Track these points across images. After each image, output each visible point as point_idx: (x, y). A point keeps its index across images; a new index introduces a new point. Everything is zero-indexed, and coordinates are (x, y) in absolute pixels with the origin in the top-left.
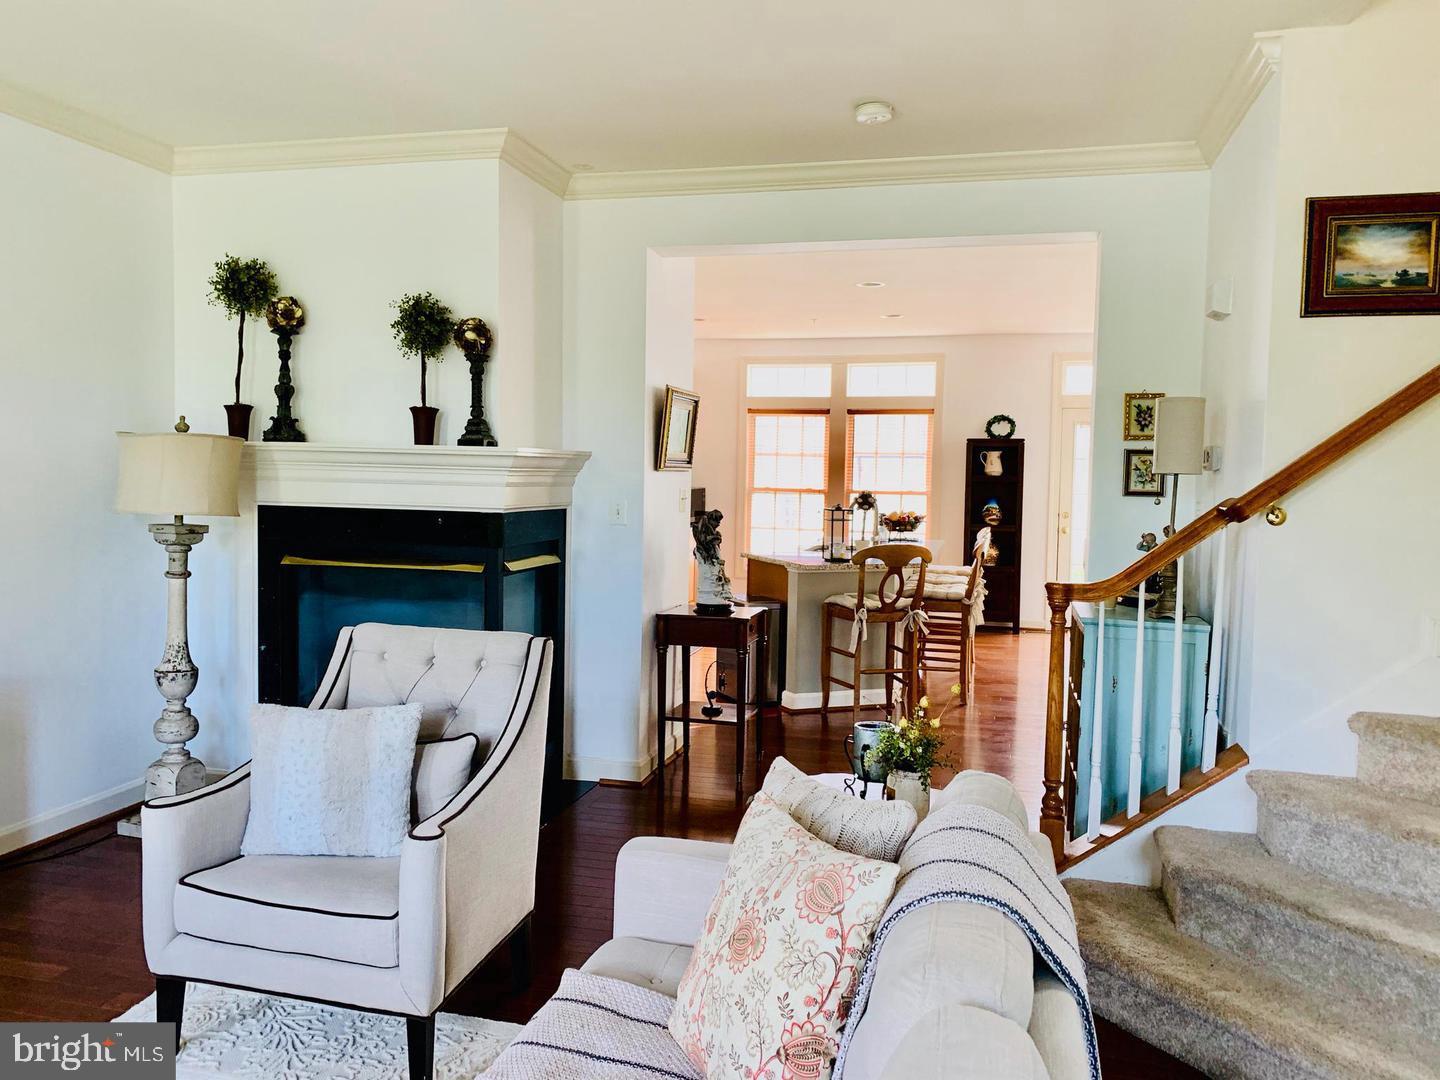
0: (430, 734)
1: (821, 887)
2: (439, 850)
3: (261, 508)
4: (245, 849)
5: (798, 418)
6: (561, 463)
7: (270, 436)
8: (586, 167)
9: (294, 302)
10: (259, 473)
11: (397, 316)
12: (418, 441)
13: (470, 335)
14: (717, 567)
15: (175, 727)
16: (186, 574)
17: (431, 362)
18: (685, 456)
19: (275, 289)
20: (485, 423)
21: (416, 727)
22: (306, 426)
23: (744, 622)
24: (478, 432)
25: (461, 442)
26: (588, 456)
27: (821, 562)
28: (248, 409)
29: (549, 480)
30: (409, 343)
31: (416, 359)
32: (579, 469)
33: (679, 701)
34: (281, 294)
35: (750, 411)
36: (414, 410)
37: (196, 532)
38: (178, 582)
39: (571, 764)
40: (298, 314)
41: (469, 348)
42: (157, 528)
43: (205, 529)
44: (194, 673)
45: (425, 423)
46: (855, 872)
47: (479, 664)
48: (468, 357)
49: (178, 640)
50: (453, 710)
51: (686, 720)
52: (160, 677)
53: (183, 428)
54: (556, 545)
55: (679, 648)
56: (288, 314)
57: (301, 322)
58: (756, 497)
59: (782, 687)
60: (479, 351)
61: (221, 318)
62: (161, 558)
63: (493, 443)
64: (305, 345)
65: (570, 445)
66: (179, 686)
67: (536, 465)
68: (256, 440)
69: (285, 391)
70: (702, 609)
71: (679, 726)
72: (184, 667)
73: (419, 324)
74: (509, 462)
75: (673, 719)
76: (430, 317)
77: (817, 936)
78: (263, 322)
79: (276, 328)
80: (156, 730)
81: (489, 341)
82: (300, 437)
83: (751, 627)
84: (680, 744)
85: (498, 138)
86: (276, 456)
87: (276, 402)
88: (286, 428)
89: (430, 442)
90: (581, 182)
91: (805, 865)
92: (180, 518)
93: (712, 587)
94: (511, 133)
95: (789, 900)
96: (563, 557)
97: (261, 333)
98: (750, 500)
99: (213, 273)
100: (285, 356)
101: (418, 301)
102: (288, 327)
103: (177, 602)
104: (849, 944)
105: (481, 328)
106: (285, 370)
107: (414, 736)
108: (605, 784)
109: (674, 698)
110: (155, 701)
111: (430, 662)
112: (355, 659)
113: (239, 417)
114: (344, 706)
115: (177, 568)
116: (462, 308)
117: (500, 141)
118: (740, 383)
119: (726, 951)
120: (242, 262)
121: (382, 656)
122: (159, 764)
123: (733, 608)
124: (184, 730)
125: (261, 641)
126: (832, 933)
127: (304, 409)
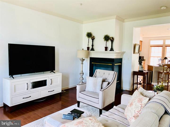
0: (104, 81)
1: (140, 100)
2: (103, 92)
3: (90, 58)
4: (86, 90)
5: (158, 47)
6: (122, 53)
7: (91, 50)
8: (126, 19)
9: (94, 36)
10: (90, 54)
11: (104, 37)
12: (105, 51)
13: (111, 39)
14: (142, 66)
15: (81, 79)
16: (83, 64)
17: (107, 42)
18: (138, 52)
19: (92, 35)
20: (113, 48)
21: (102, 80)
22: (95, 49)
23: (145, 73)
24: (112, 49)
25: (110, 51)
26: (125, 52)
27: (158, 66)
28: (89, 47)
29: (120, 55)
30: (105, 40)
31: (105, 42)
32: (124, 54)
33: (136, 82)
34: (93, 36)
35: (151, 46)
36: (105, 47)
37: (84, 60)
38: (82, 65)
39: (122, 88)
40: (94, 37)
41: (111, 40)
42: (80, 59)
43: (85, 59)
44: (83, 73)
45: (106, 49)
46: (144, 98)
47: (109, 74)
48: (111, 41)
49: (82, 70)
50: (106, 79)
51: (137, 84)
52: (80, 74)
53: (83, 49)
54: (121, 62)
55: (137, 75)
56: (93, 38)
57: (94, 38)
58: (151, 58)
59: (152, 82)
60: (112, 40)
61: (87, 38)
62: (81, 62)
63: (113, 51)
64: (95, 41)
65: (123, 51)
66: (82, 75)
67: (118, 53)
68: (90, 51)
69: (93, 46)
70: (139, 71)
71: (136, 85)
72: (82, 73)
73: (106, 38)
74: (115, 53)
75: (135, 84)
76: (107, 37)
77: (139, 105)
78: (91, 38)
79: (92, 39)
80: (80, 79)
81: (113, 39)
82: (94, 50)
83: (146, 74)
84: (136, 87)
85: (115, 17)
86: (92, 52)
87: (92, 47)
88: (93, 49)
89: (107, 51)
90: (125, 20)
91: (139, 97)
92: (82, 58)
93: (141, 68)
94: (117, 16)
95: (136, 101)
96: (122, 64)
97: (90, 40)
98: (150, 58)
99: (86, 34)
100: (93, 42)
101: (106, 35)
102: (93, 39)
103: (82, 66)
104: (142, 106)
105: (113, 38)
106: (93, 43)
107: (102, 81)
108: (126, 90)
109: (135, 81)
110: (80, 76)
111: (104, 73)
112: (97, 73)
113: (88, 48)
114: (96, 77)
115: (82, 63)
116: (111, 36)
117: (116, 17)
118: (149, 43)
119: (129, 105)
120: (89, 33)
121: (99, 73)
122: (80, 82)
123: (144, 71)
124: (82, 79)
125: (90, 71)
126: (140, 104)
127: (94, 47)
